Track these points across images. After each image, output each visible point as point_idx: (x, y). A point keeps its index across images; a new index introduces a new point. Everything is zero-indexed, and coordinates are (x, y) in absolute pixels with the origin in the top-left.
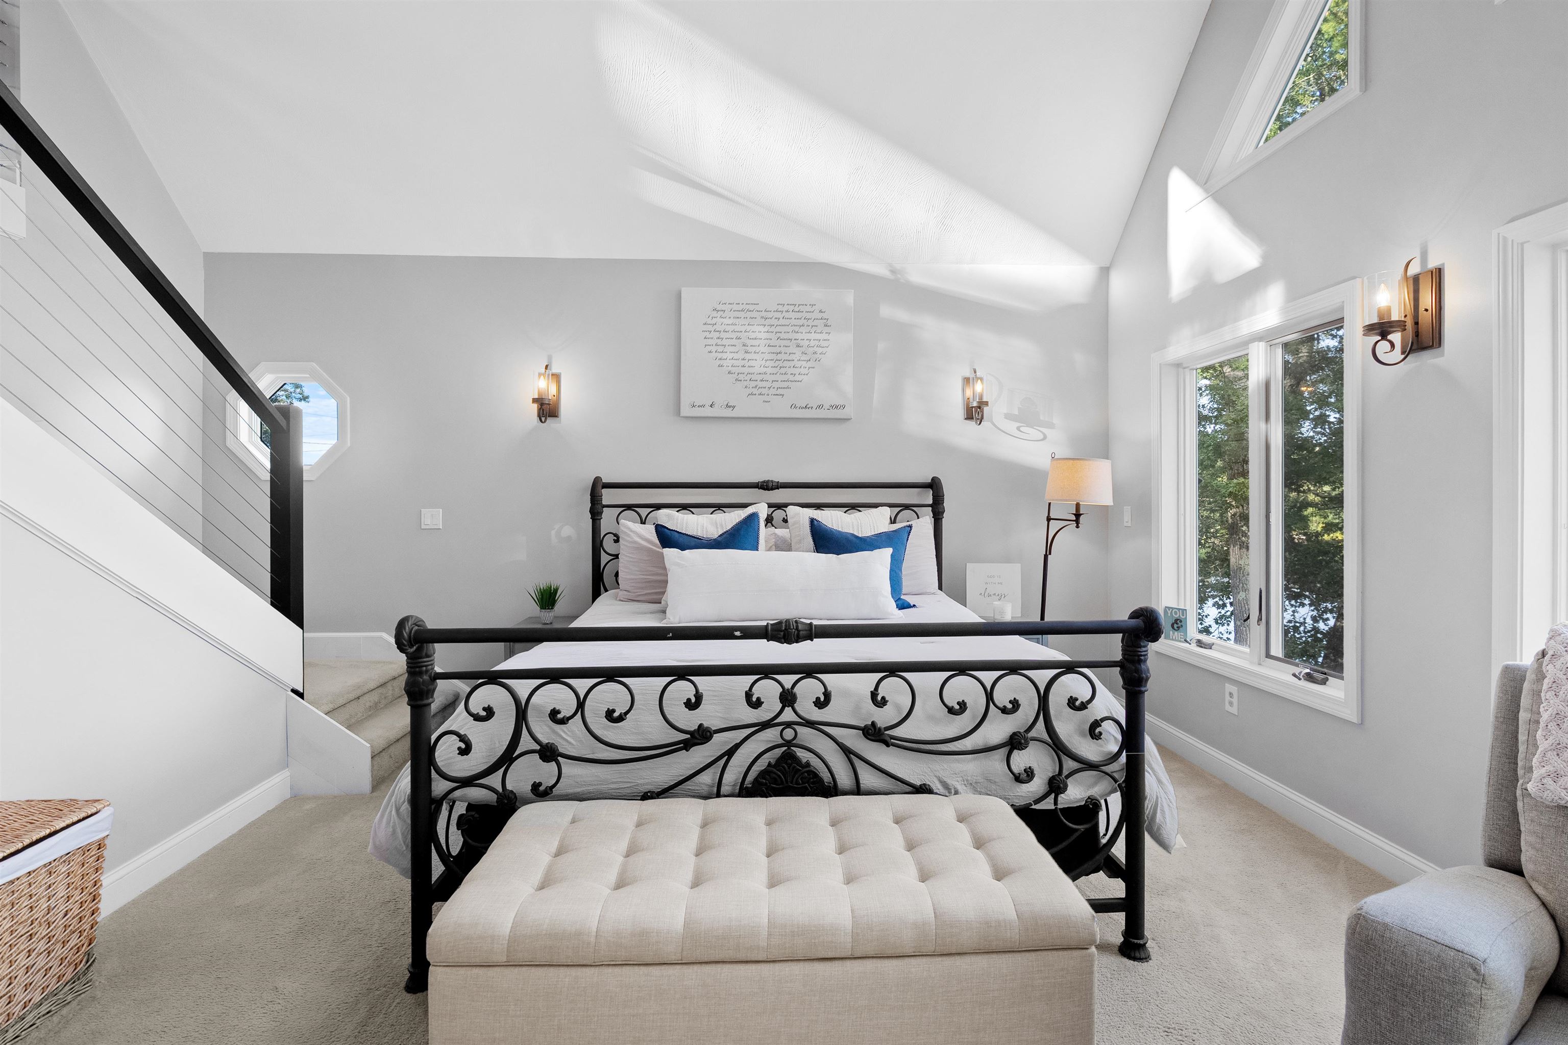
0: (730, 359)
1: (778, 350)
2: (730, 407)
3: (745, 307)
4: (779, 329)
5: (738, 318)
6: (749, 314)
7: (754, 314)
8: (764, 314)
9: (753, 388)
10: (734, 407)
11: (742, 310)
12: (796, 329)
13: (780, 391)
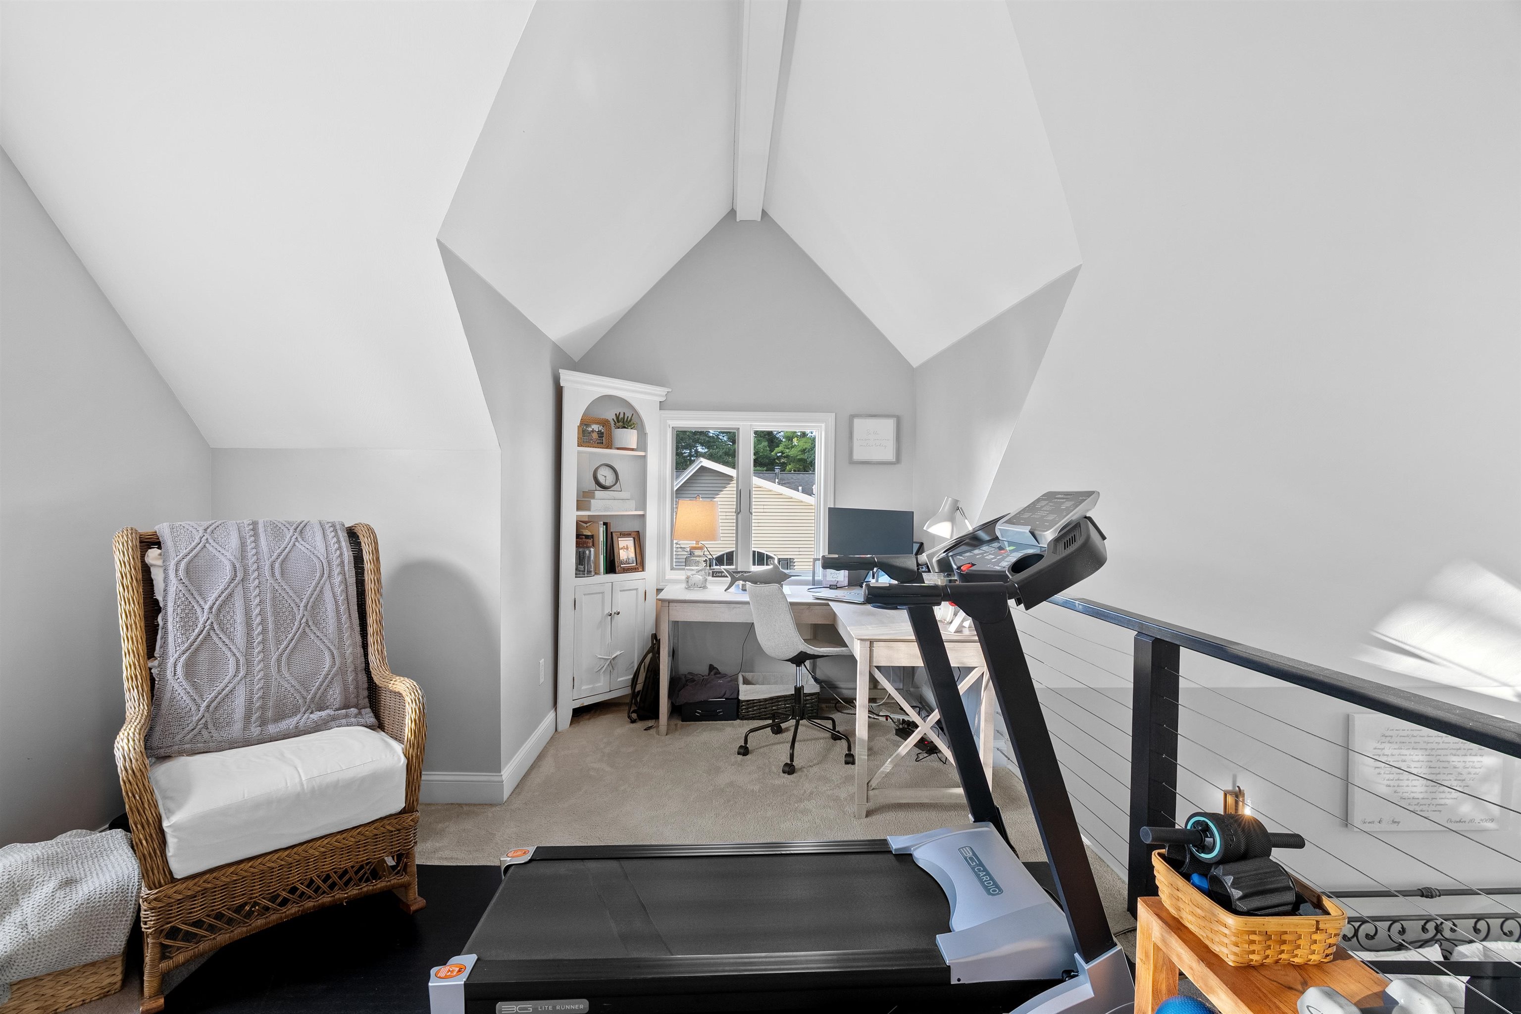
0: (1396, 780)
1: (1437, 771)
2: (1396, 822)
3: (1409, 733)
4: (1439, 752)
5: (1403, 743)
6: (1413, 740)
7: (1418, 739)
8: (1426, 739)
9: (1415, 805)
10: (1398, 823)
11: (1408, 736)
12: (1454, 752)
13: (1439, 808)
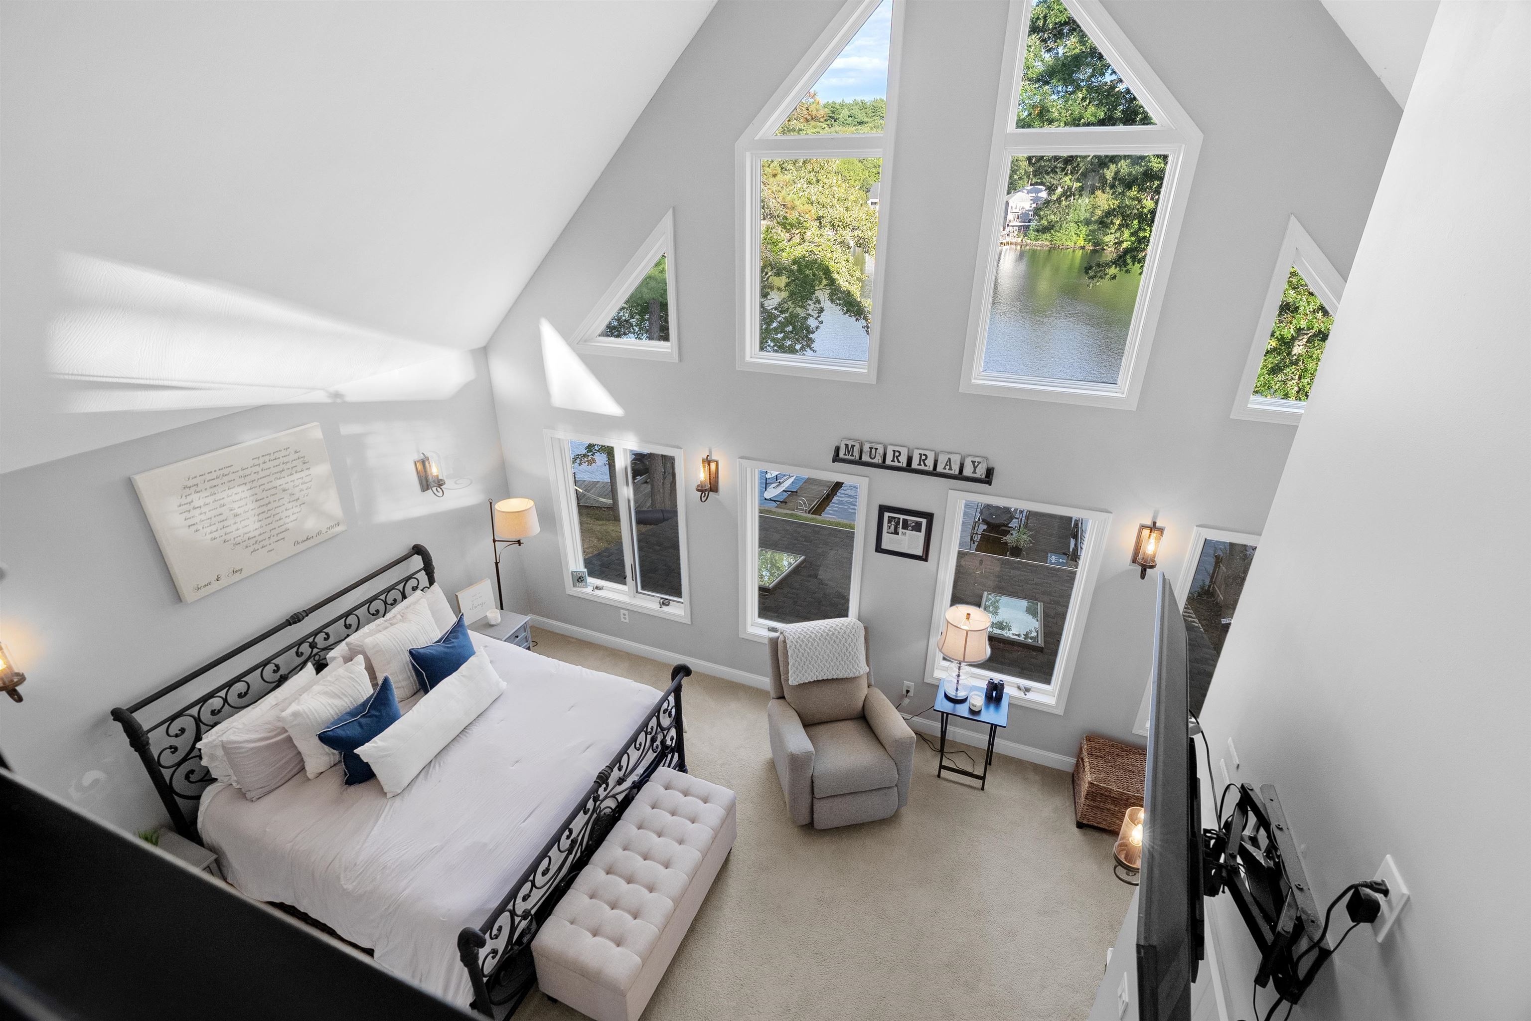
0: (221, 529)
1: (266, 501)
2: (237, 571)
3: (219, 473)
4: (261, 482)
5: (215, 486)
6: (226, 479)
7: (231, 477)
8: (241, 473)
9: (253, 544)
10: (241, 570)
11: (218, 477)
12: (278, 475)
13: (281, 536)
